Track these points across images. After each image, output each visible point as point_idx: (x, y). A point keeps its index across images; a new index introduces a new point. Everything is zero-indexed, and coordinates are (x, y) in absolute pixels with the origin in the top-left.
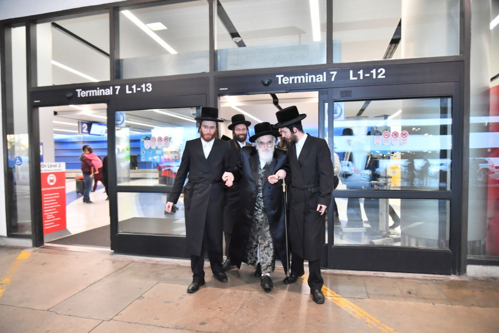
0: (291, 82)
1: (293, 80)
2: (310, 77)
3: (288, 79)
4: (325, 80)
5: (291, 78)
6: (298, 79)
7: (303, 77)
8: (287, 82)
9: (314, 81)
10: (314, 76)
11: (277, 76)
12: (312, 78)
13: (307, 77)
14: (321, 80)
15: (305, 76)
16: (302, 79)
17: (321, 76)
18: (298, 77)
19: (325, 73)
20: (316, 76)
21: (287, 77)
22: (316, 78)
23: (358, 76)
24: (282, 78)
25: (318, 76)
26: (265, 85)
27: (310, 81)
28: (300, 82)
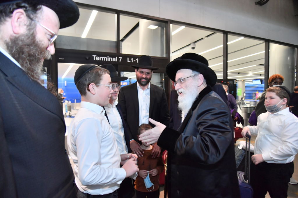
0: (100, 60)
1: (101, 59)
2: (110, 58)
3: (99, 58)
4: (117, 61)
5: (100, 58)
6: (104, 59)
7: (106, 58)
8: (98, 60)
9: (112, 60)
10: (111, 58)
11: (93, 56)
12: (111, 59)
13: (108, 58)
14: (115, 61)
15: (107, 57)
16: (106, 59)
17: (115, 58)
18: (104, 58)
19: (116, 57)
20: (112, 58)
21: (98, 56)
22: (113, 59)
23: (131, 61)
24: (96, 57)
25: (113, 58)
26: (86, 59)
27: (110, 60)
28: (105, 60)
